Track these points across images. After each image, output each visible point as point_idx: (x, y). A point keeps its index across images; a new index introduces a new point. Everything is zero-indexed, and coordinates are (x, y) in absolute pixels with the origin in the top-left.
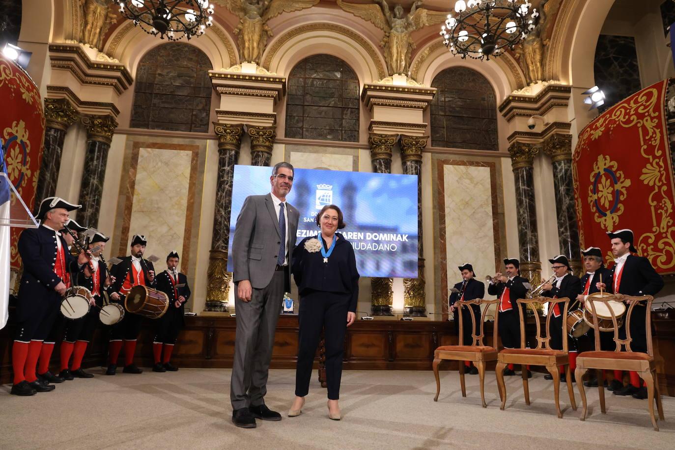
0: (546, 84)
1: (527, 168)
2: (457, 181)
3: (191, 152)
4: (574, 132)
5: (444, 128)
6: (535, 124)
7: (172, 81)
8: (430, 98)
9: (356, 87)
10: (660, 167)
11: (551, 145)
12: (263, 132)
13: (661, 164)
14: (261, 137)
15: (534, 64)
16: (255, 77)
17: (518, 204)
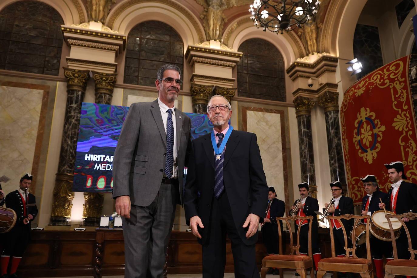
0: (321, 55)
1: (307, 116)
2: (257, 123)
3: (43, 91)
4: (340, 90)
5: (247, 83)
6: (313, 83)
7: (28, 32)
8: (238, 59)
9: (181, 48)
10: (407, 117)
11: (324, 100)
12: (106, 78)
13: (408, 115)
14: (104, 82)
15: (311, 40)
16: (101, 33)
17: (301, 142)
